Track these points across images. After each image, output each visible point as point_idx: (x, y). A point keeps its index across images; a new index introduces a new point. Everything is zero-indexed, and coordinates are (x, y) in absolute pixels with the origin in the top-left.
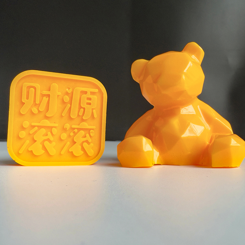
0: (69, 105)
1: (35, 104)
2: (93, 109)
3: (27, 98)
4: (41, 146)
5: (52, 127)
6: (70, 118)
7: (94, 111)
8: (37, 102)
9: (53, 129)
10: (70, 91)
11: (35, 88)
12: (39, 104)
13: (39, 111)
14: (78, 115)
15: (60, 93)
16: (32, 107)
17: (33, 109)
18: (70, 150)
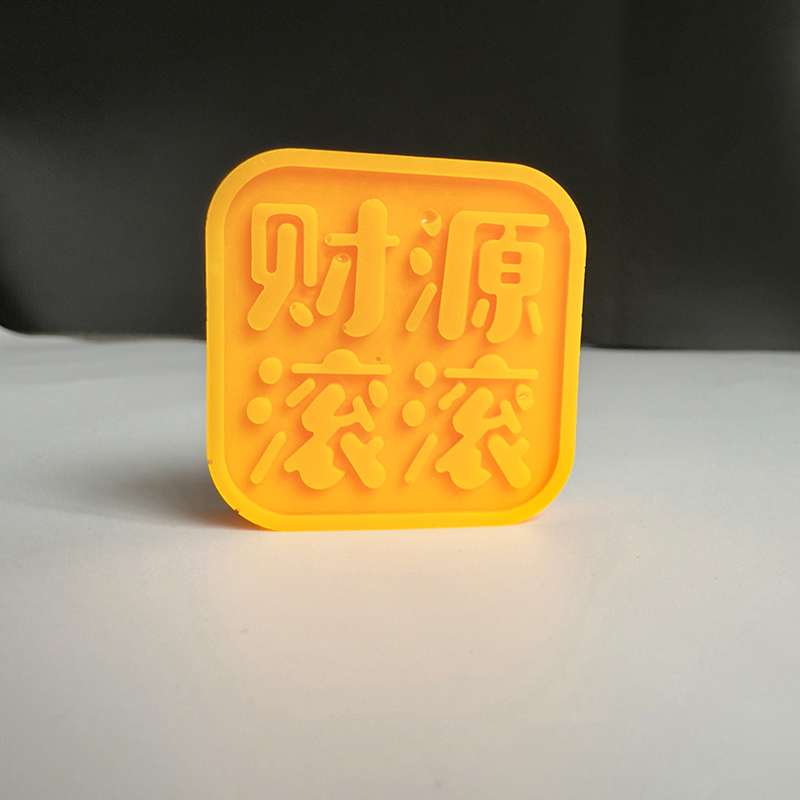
0: (432, 288)
1: (301, 288)
2: (526, 300)
3: (272, 267)
4: (330, 452)
5: (368, 379)
6: (438, 340)
7: (533, 307)
8: (311, 280)
9: (375, 384)
10: (434, 229)
11: (298, 223)
12: (318, 288)
13: (318, 317)
14: (470, 327)
15: (394, 240)
16: (291, 299)
17: (294, 307)
18: (440, 469)
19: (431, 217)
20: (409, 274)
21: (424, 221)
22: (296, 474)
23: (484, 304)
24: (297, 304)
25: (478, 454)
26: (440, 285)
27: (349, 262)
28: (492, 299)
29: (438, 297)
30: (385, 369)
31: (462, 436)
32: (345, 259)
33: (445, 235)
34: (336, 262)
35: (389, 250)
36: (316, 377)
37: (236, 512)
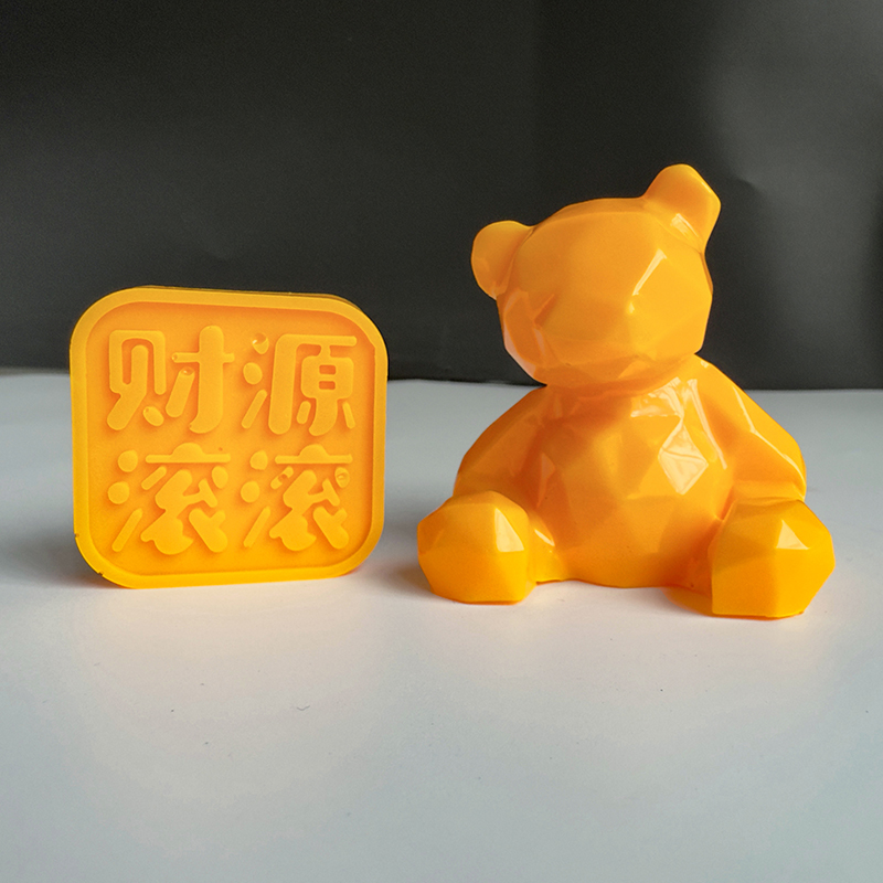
0: (263, 393)
1: (153, 396)
2: (340, 402)
3: (127, 379)
4: (180, 524)
5: (212, 466)
6: (268, 434)
7: (346, 406)
8: (161, 389)
9: (217, 469)
10: (263, 348)
11: (149, 345)
12: (168, 394)
13: (168, 418)
14: (294, 421)
15: (231, 357)
16: (144, 404)
17: (147, 410)
18: (273, 535)
19: (261, 339)
20: (244, 384)
21: (255, 341)
22: (152, 542)
23: (306, 405)
24: (150, 408)
25: (305, 522)
26: (269, 390)
27: (193, 375)
28: (313, 402)
29: (268, 400)
30: (226, 458)
31: (290, 509)
32: (189, 372)
33: (272, 352)
34: (182, 375)
35: (225, 365)
36: (167, 465)
37: (100, 574)
